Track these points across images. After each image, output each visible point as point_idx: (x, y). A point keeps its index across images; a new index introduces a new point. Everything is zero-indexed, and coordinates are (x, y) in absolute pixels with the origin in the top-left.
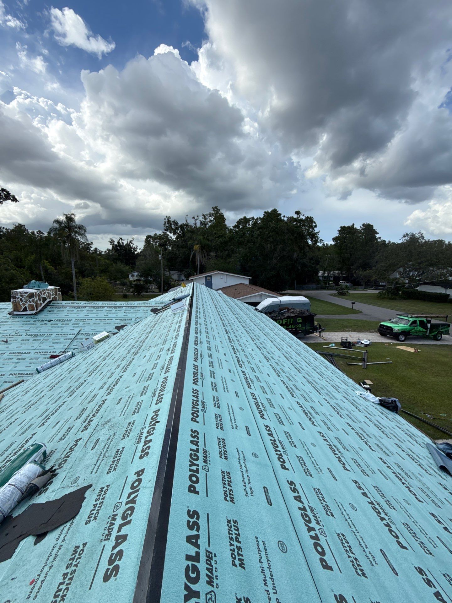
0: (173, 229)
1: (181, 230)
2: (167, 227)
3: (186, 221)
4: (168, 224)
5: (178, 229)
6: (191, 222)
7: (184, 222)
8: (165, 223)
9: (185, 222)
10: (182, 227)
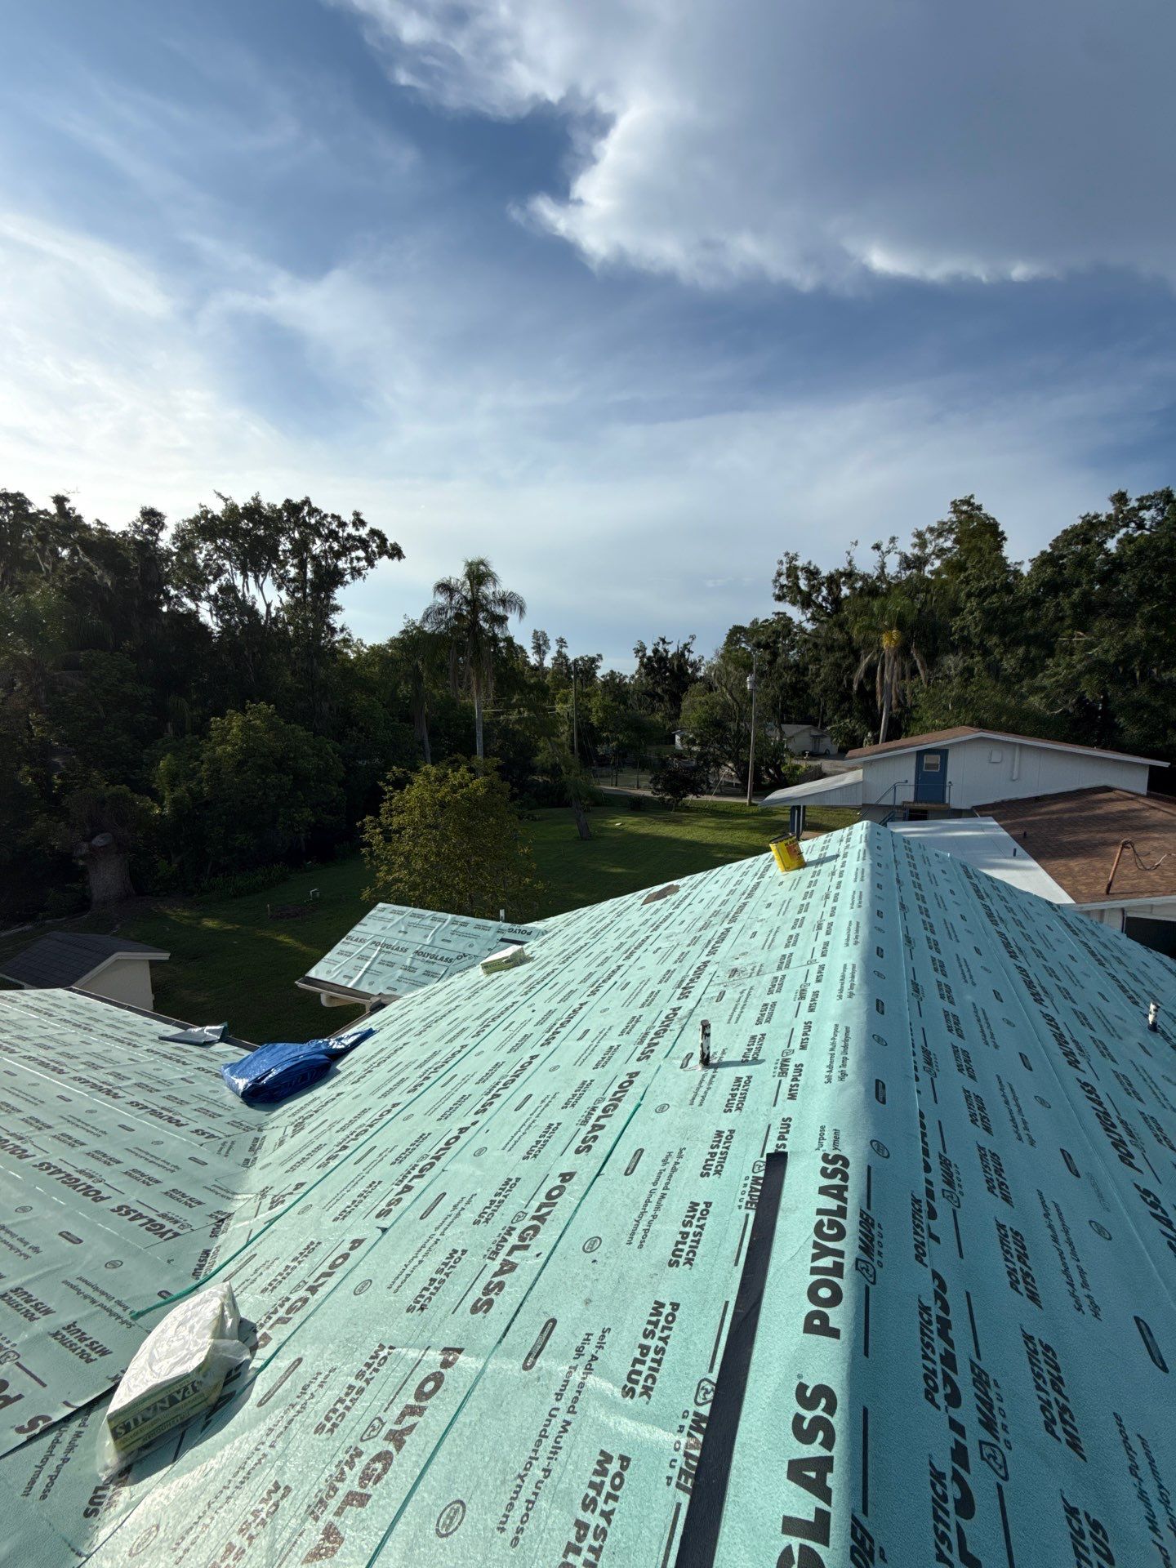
0: (800, 591)
1: (830, 590)
2: (782, 586)
3: (850, 563)
4: (788, 576)
5: (819, 591)
6: (867, 564)
7: (842, 566)
8: (780, 574)
9: (846, 565)
10: (833, 581)
